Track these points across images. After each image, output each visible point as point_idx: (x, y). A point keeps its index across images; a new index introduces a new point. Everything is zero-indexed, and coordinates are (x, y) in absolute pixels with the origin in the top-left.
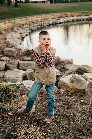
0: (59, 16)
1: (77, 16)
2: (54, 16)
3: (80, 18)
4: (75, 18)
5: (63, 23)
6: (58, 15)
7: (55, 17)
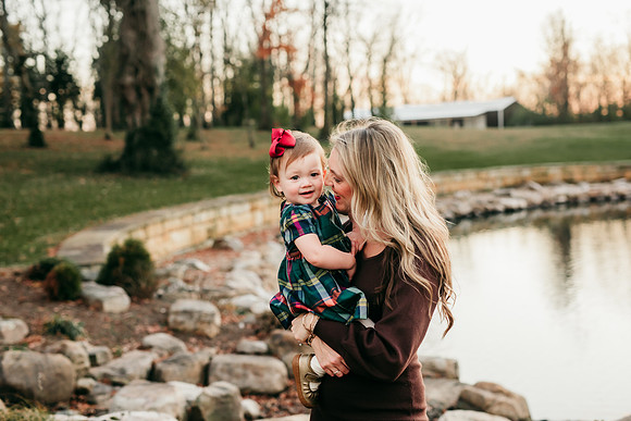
0: (510, 181)
1: (592, 182)
2: (487, 180)
3: (606, 189)
4: (583, 190)
5: (520, 210)
6: (503, 178)
7: (489, 185)
